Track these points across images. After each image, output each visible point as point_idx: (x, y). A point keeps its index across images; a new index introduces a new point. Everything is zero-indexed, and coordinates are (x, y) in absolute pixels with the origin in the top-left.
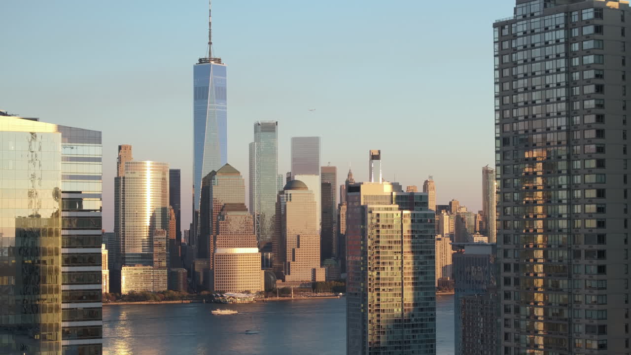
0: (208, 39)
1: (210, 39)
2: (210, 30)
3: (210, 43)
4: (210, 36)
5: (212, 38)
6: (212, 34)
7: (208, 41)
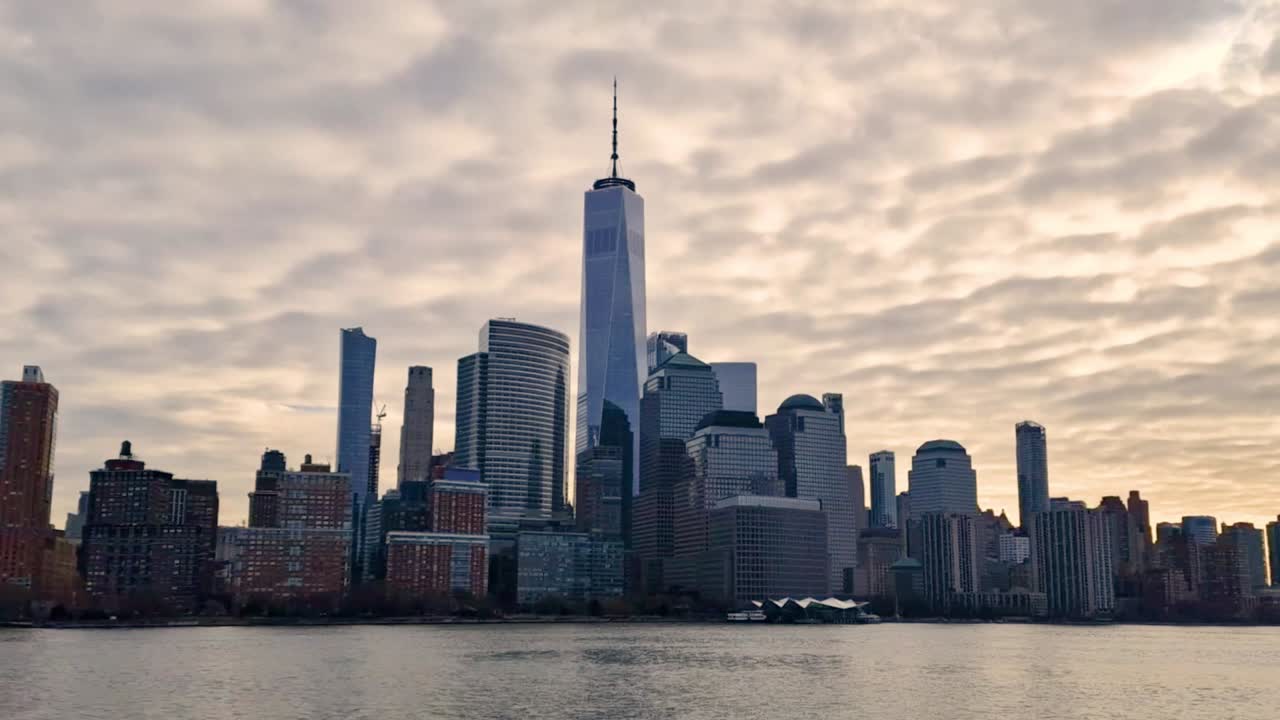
0: (611, 147)
1: (615, 149)
2: (615, 132)
3: (615, 157)
4: (615, 143)
5: (618, 147)
6: (618, 140)
7: (612, 152)
